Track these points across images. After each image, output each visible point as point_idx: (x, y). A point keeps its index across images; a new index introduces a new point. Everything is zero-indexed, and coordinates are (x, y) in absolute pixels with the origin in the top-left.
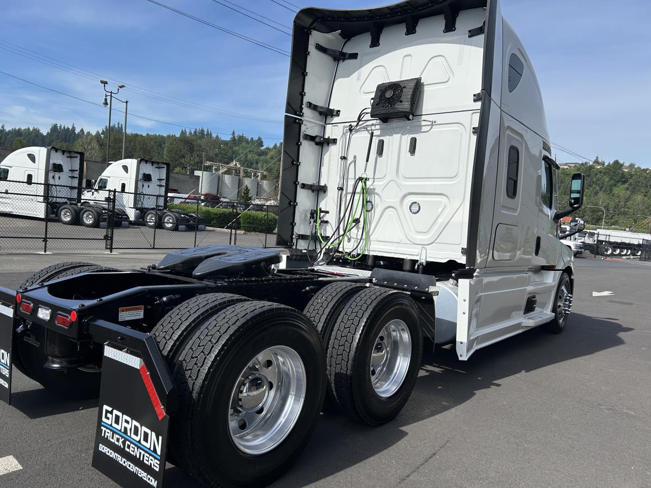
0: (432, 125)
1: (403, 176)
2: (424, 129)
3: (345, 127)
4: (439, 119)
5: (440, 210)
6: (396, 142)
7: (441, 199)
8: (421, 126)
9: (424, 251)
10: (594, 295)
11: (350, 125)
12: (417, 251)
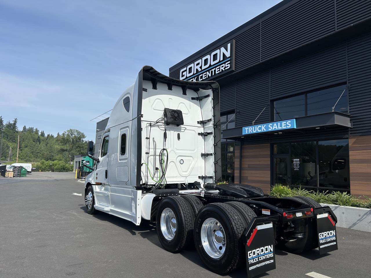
0: (185, 130)
1: (176, 149)
2: (182, 130)
3: (148, 123)
4: (188, 128)
5: (190, 162)
6: (172, 134)
7: (190, 158)
8: (181, 129)
9: (186, 179)
10: (81, 194)
11: (151, 123)
12: (183, 179)
